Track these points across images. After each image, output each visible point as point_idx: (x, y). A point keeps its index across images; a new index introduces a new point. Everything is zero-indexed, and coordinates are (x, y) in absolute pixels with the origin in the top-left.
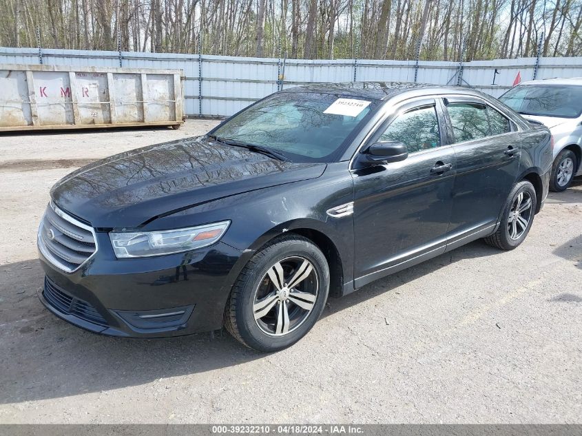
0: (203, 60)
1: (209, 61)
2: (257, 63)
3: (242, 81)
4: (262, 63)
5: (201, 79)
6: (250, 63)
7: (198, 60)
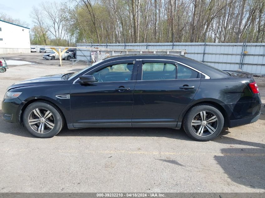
0: (206, 45)
1: (209, 45)
2: (233, 46)
3: (224, 54)
4: (236, 45)
5: (204, 54)
6: (229, 46)
7: (204, 45)
